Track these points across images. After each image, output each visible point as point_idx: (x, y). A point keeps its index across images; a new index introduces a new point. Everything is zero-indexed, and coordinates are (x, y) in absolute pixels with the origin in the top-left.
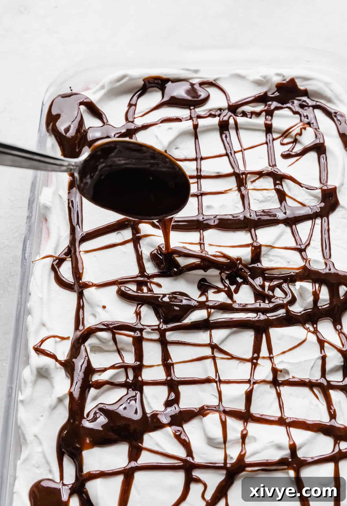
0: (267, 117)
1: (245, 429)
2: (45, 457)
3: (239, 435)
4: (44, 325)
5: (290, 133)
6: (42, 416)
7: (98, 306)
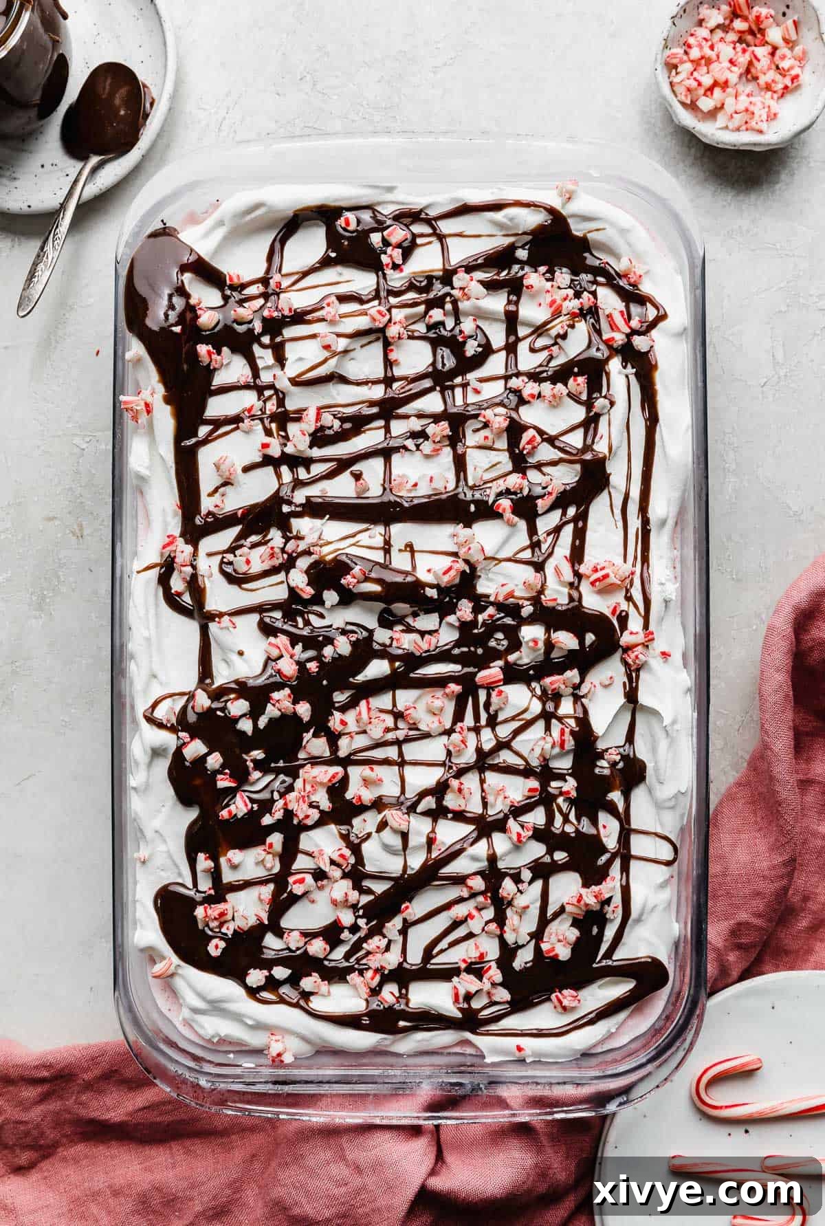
0: (511, 297)
1: (433, 831)
2: (170, 857)
3: (424, 840)
4: (155, 676)
5: (547, 330)
6: (163, 806)
7: (232, 651)
